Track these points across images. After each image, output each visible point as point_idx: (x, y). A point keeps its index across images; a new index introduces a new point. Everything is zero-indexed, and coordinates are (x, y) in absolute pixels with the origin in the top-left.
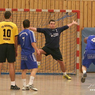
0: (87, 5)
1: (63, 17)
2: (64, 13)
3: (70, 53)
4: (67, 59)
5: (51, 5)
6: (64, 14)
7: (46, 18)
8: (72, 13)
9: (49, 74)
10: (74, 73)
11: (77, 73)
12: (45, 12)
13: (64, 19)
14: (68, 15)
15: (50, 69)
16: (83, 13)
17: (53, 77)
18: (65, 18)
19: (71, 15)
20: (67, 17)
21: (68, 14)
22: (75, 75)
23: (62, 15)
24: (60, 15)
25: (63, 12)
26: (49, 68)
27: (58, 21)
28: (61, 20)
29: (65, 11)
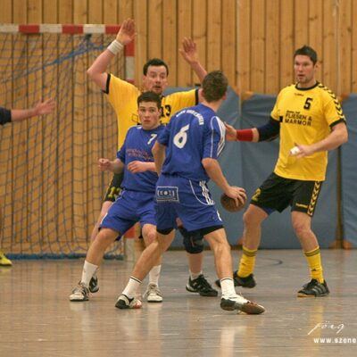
0: (157, 7)
1: (73, 49)
2: (75, 36)
3: (103, 181)
4: (90, 204)
5: (28, 9)
6: (77, 41)
7: (12, 54)
8: (106, 36)
9: (25, 257)
10: (118, 253)
11: (128, 252)
12: (7, 34)
13: (76, 57)
14: (92, 45)
15: (28, 239)
16: (147, 36)
17: (42, 269)
18: (81, 56)
19: (103, 42)
20: (87, 51)
21: (93, 40)
22: (120, 258)
23: (70, 43)
24: (62, 45)
25: (72, 34)
26: (24, 236)
27: (56, 65)
28: (65, 62)
29: (80, 29)
